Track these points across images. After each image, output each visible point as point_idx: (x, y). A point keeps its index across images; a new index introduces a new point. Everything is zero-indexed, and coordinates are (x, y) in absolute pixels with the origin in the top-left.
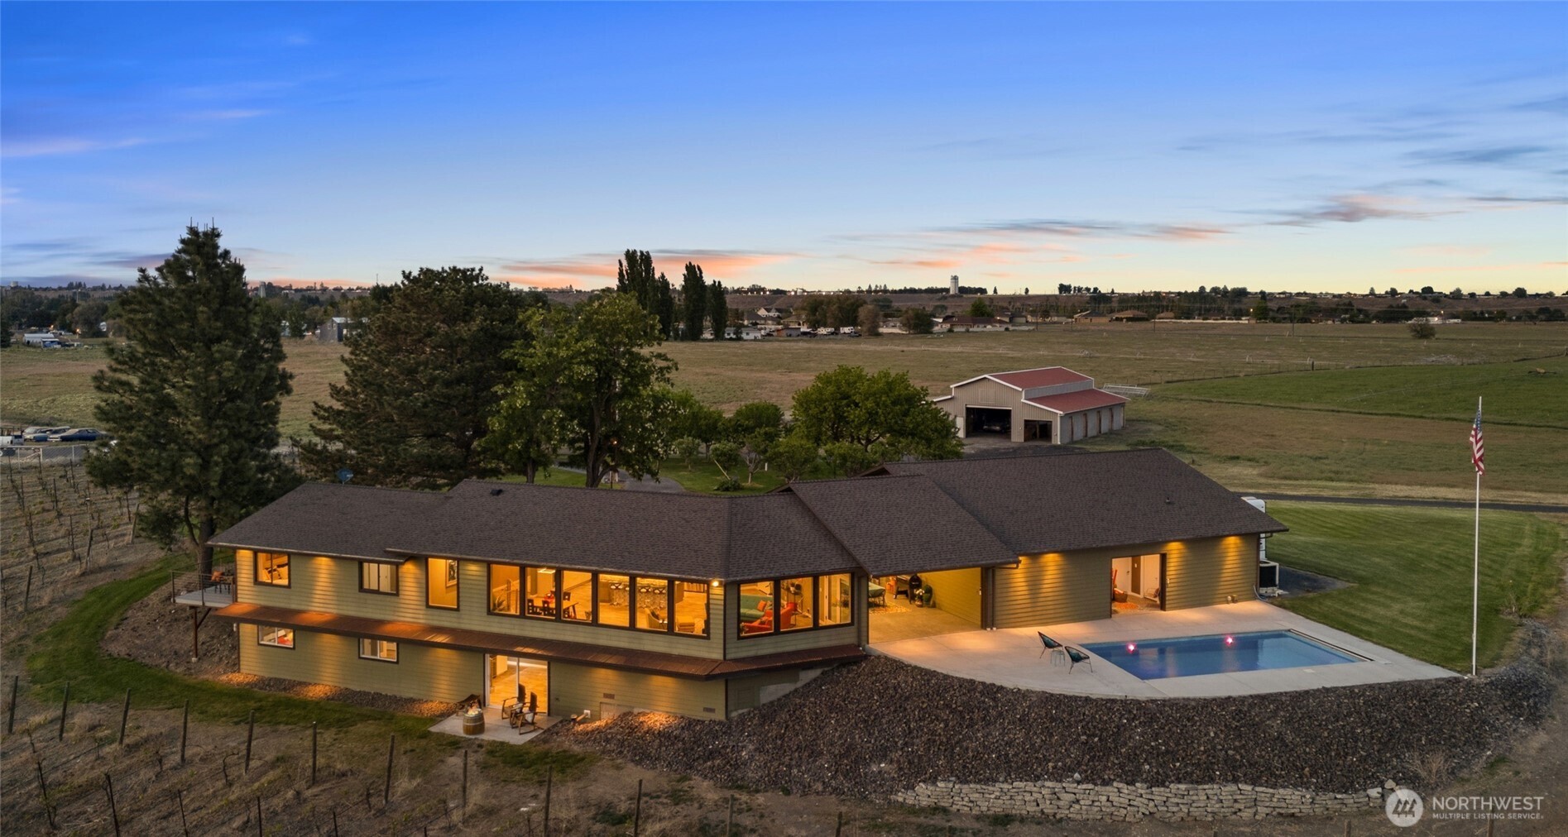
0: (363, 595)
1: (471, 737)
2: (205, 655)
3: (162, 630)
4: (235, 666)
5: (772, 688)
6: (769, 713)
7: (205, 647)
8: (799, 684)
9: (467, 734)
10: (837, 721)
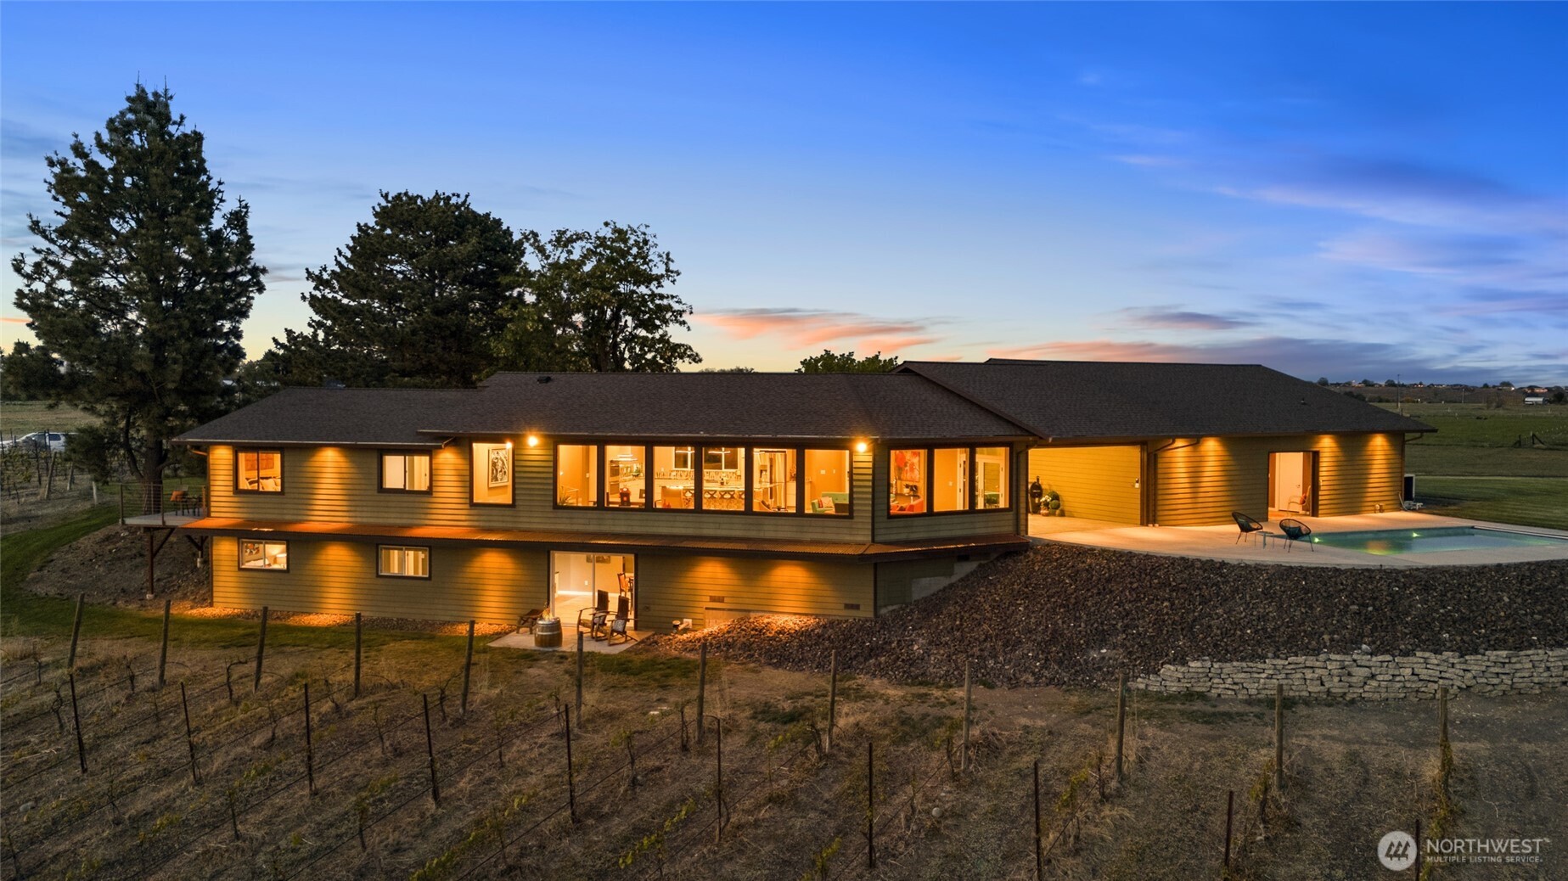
0: (383, 497)
1: (546, 649)
2: (163, 591)
3: (101, 569)
4: (208, 600)
5: (925, 581)
6: (932, 606)
7: (162, 583)
8: (954, 579)
9: (542, 646)
10: (1026, 608)
